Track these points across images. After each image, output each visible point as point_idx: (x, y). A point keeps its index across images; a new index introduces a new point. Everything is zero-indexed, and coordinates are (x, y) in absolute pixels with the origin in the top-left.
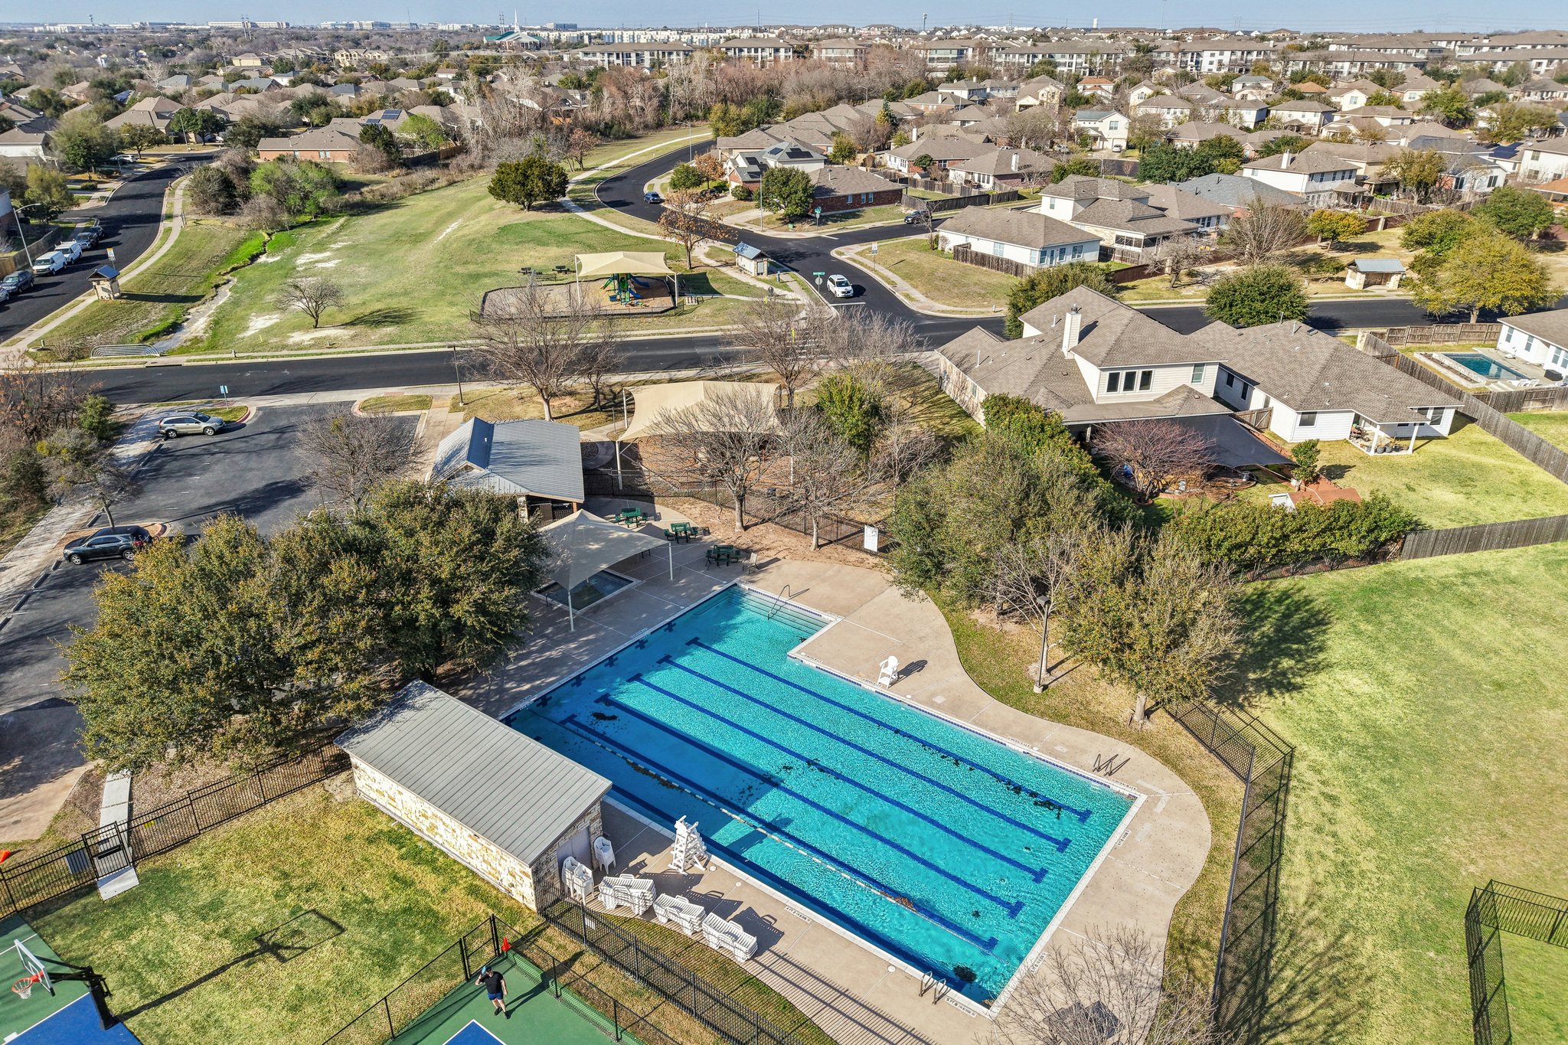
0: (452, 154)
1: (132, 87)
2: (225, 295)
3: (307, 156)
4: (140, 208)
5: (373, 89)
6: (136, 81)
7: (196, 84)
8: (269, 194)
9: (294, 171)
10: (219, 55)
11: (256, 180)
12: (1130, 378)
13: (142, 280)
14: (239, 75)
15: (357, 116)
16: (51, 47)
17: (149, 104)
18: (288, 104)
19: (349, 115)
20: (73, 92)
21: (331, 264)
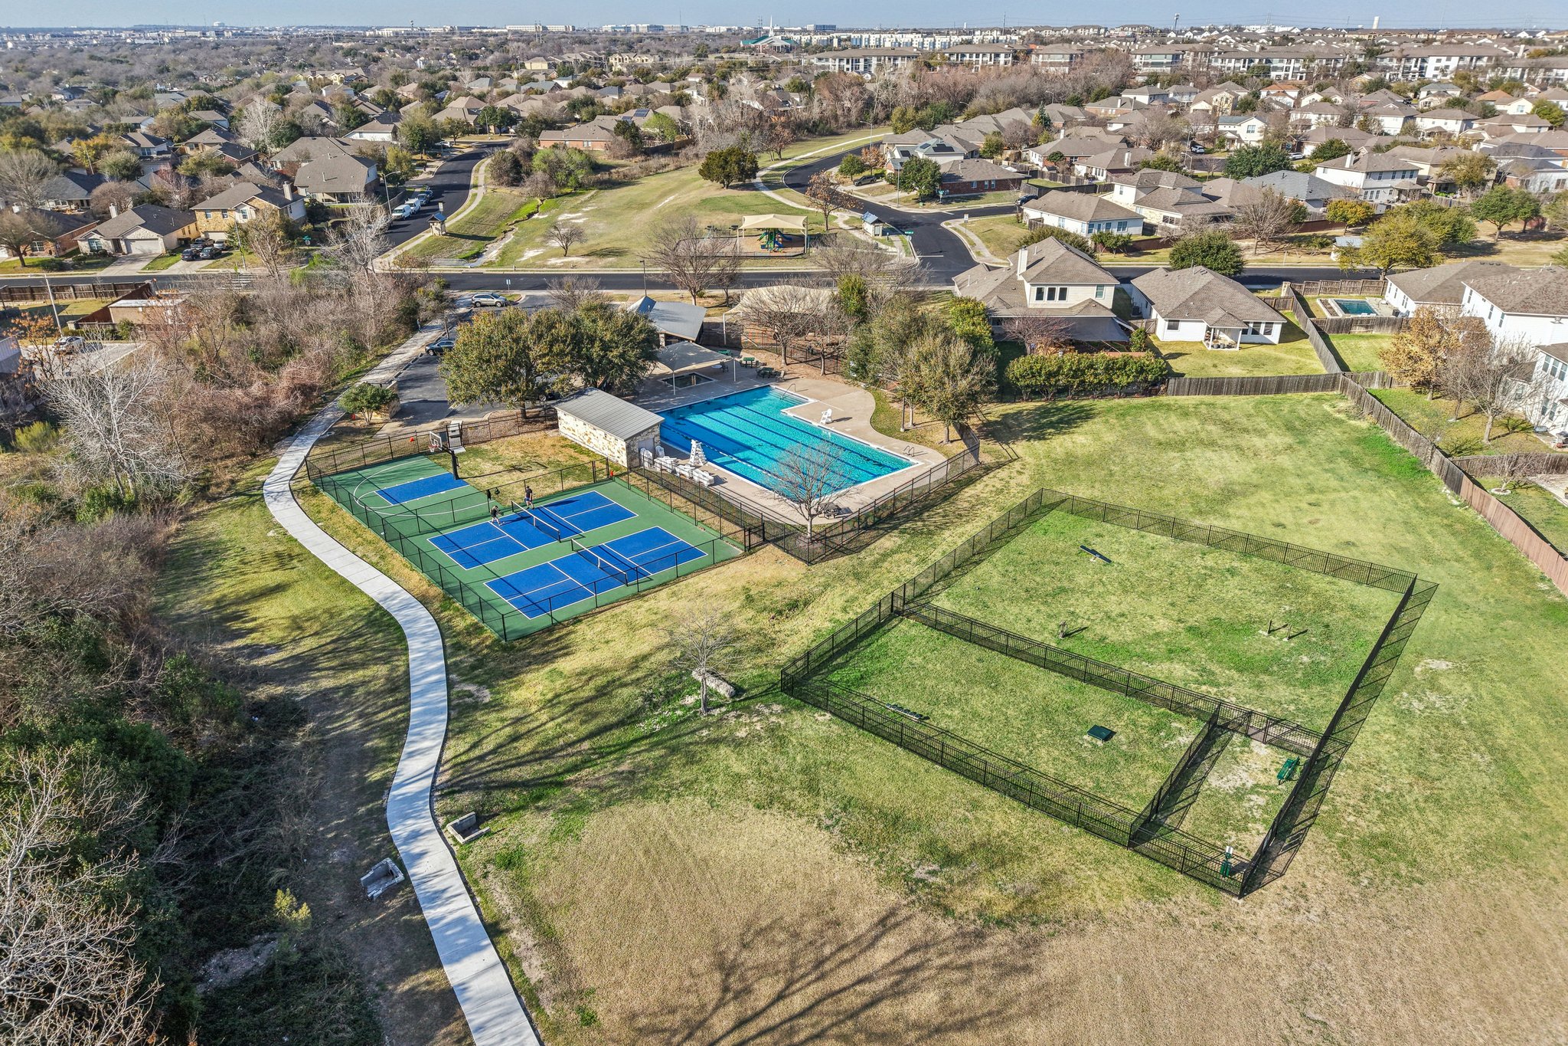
0: (683, 145)
1: (449, 88)
2: (510, 237)
3: (574, 144)
4: (455, 180)
5: (633, 92)
6: (451, 83)
7: (496, 86)
8: (544, 171)
9: (562, 155)
10: (514, 58)
11: (536, 161)
12: (1052, 292)
13: (458, 225)
14: (528, 79)
15: (616, 114)
16: (381, 50)
17: (461, 103)
18: (565, 103)
19: (609, 113)
20: (406, 91)
21: (581, 221)
